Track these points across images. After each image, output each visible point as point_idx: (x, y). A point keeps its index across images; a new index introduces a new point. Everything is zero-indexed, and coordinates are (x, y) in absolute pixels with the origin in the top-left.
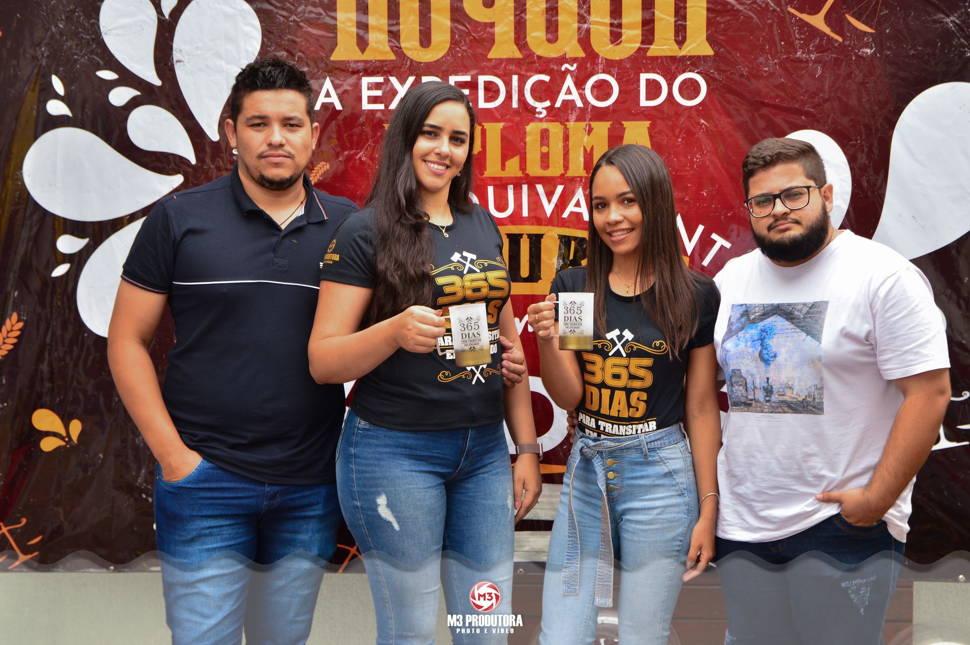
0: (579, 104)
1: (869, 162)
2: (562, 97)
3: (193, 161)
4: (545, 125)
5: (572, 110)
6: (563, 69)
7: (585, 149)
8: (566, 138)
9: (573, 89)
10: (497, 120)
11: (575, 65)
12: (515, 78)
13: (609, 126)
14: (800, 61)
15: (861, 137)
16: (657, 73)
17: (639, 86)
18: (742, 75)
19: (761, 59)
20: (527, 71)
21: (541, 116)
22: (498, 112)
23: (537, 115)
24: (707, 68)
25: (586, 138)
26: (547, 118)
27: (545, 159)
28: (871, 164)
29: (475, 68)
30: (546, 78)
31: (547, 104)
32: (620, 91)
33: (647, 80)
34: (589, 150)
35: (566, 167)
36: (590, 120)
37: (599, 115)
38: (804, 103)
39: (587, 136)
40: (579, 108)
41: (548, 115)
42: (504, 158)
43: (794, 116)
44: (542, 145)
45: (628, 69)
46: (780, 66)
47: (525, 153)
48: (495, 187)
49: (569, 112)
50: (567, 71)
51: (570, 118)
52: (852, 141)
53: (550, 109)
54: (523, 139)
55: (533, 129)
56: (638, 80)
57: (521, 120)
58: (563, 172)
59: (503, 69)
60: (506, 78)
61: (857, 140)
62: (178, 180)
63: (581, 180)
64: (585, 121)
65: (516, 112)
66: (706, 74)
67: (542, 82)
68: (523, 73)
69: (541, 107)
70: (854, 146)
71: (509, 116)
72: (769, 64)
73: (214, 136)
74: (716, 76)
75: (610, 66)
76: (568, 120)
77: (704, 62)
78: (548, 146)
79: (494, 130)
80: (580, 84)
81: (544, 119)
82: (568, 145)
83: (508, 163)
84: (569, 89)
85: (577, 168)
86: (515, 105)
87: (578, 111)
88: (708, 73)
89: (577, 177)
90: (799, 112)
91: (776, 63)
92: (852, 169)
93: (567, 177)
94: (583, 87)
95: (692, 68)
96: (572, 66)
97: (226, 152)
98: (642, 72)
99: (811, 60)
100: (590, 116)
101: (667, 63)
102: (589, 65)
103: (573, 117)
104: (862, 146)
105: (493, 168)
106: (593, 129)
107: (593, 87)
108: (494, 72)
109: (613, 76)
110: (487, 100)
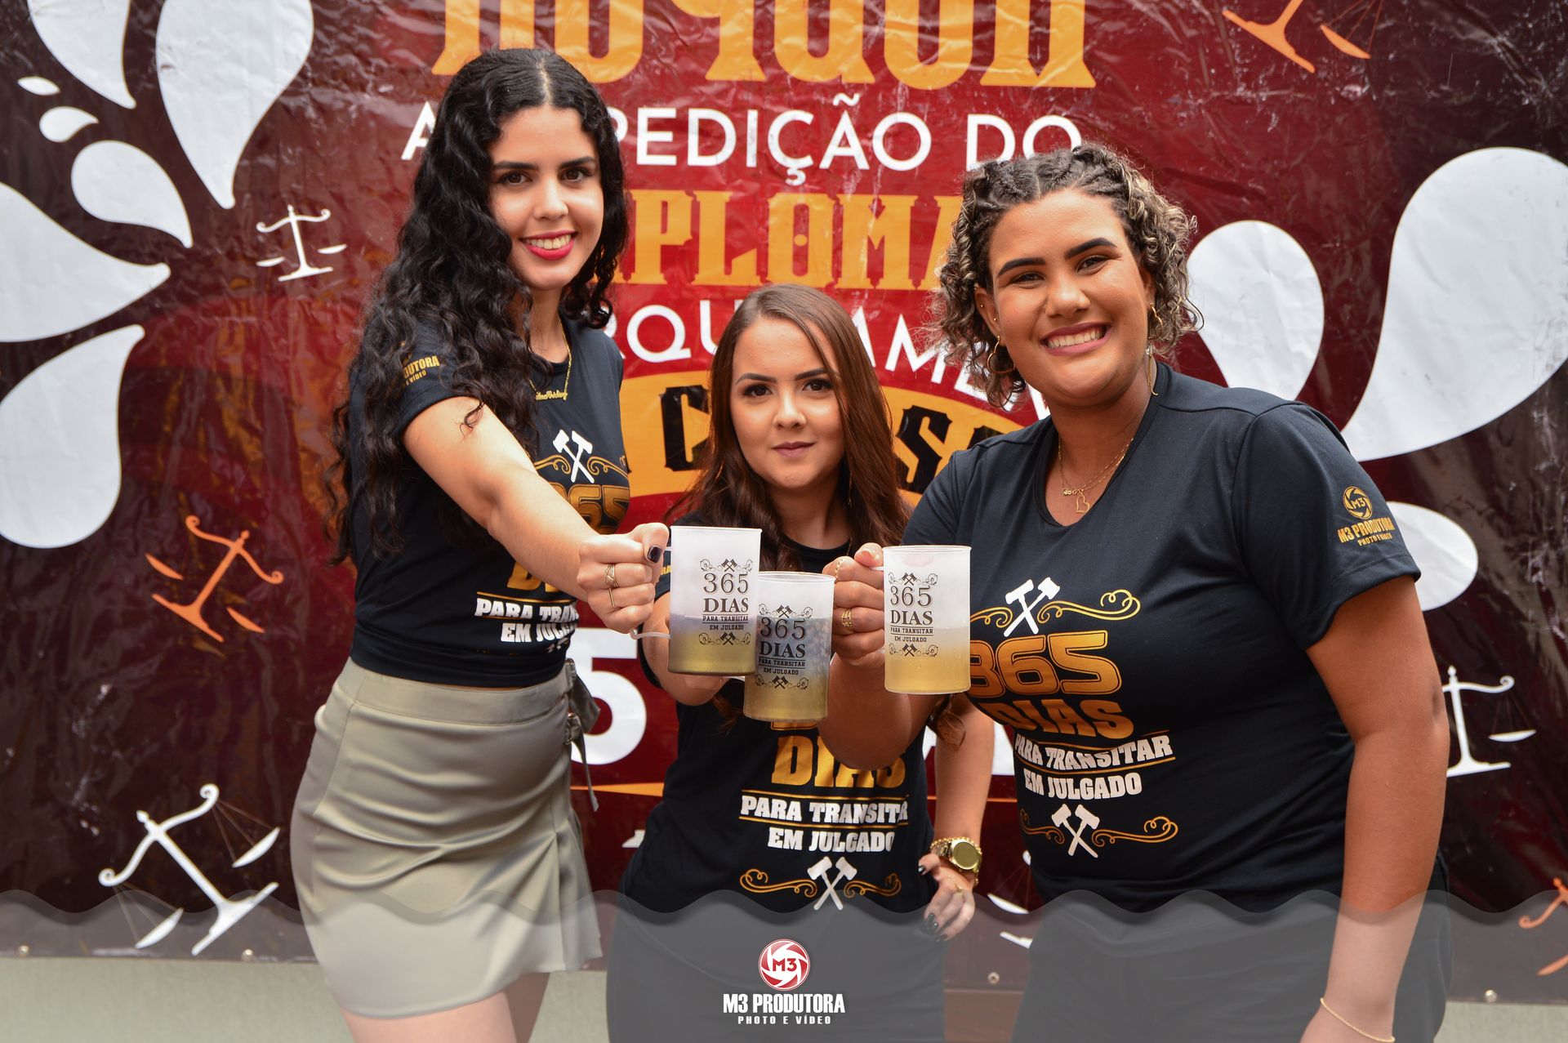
0: (863, 164)
1: (1355, 279)
2: (833, 150)
3: (187, 241)
4: (801, 199)
5: (850, 174)
6: (836, 102)
7: (870, 243)
8: (838, 222)
9: (853, 139)
10: (719, 188)
11: (857, 97)
12: (753, 116)
13: (912, 204)
14: (1241, 101)
15: (1342, 236)
16: (996, 114)
17: (965, 136)
18: (1143, 124)
19: (1176, 98)
20: (775, 103)
21: (796, 183)
22: (721, 173)
23: (789, 181)
24: (1082, 109)
25: (872, 223)
26: (806, 186)
27: (801, 258)
28: (1358, 283)
29: (684, 94)
30: (807, 117)
31: (807, 161)
32: (933, 144)
33: (981, 127)
34: (876, 243)
35: (837, 273)
36: (882, 192)
37: (897, 183)
38: (1246, 175)
39: (873, 220)
40: (863, 171)
41: (807, 181)
42: (731, 253)
43: (1228, 197)
44: (796, 232)
45: (948, 105)
46: (1209, 111)
47: (767, 245)
48: (713, 301)
49: (845, 177)
50: (843, 106)
51: (845, 187)
52: (1326, 242)
53: (811, 172)
54: (763, 220)
55: (780, 205)
56: (965, 127)
57: (762, 187)
58: (829, 279)
59: (733, 101)
60: (738, 115)
61: (1334, 242)
62: (160, 273)
63: (862, 297)
64: (870, 192)
65: (754, 175)
66: (1081, 120)
67: (797, 125)
68: (768, 106)
69: (796, 166)
70: (1328, 249)
71: (739, 182)
72: (1188, 107)
73: (225, 199)
74: (1099, 123)
75: (916, 99)
76: (841, 191)
77: (1079, 99)
78: (806, 234)
79: (715, 204)
80: (864, 130)
81: (801, 189)
82: (841, 233)
83: (736, 262)
84: (845, 138)
85: (855, 274)
86: (751, 161)
87: (859, 175)
88: (1085, 118)
89: (855, 290)
90: (1236, 190)
91: (1200, 105)
92: (1325, 290)
93: (838, 289)
94: (869, 135)
95: (1059, 109)
96: (851, 97)
97: (245, 228)
98: (972, 113)
99: (1261, 102)
100: (879, 186)
101: (1015, 98)
102: (880, 97)
103: (851, 186)
104: (1343, 251)
105: (710, 270)
106: (884, 207)
107: (887, 135)
108: (716, 104)
109: (921, 116)
110: (705, 151)
